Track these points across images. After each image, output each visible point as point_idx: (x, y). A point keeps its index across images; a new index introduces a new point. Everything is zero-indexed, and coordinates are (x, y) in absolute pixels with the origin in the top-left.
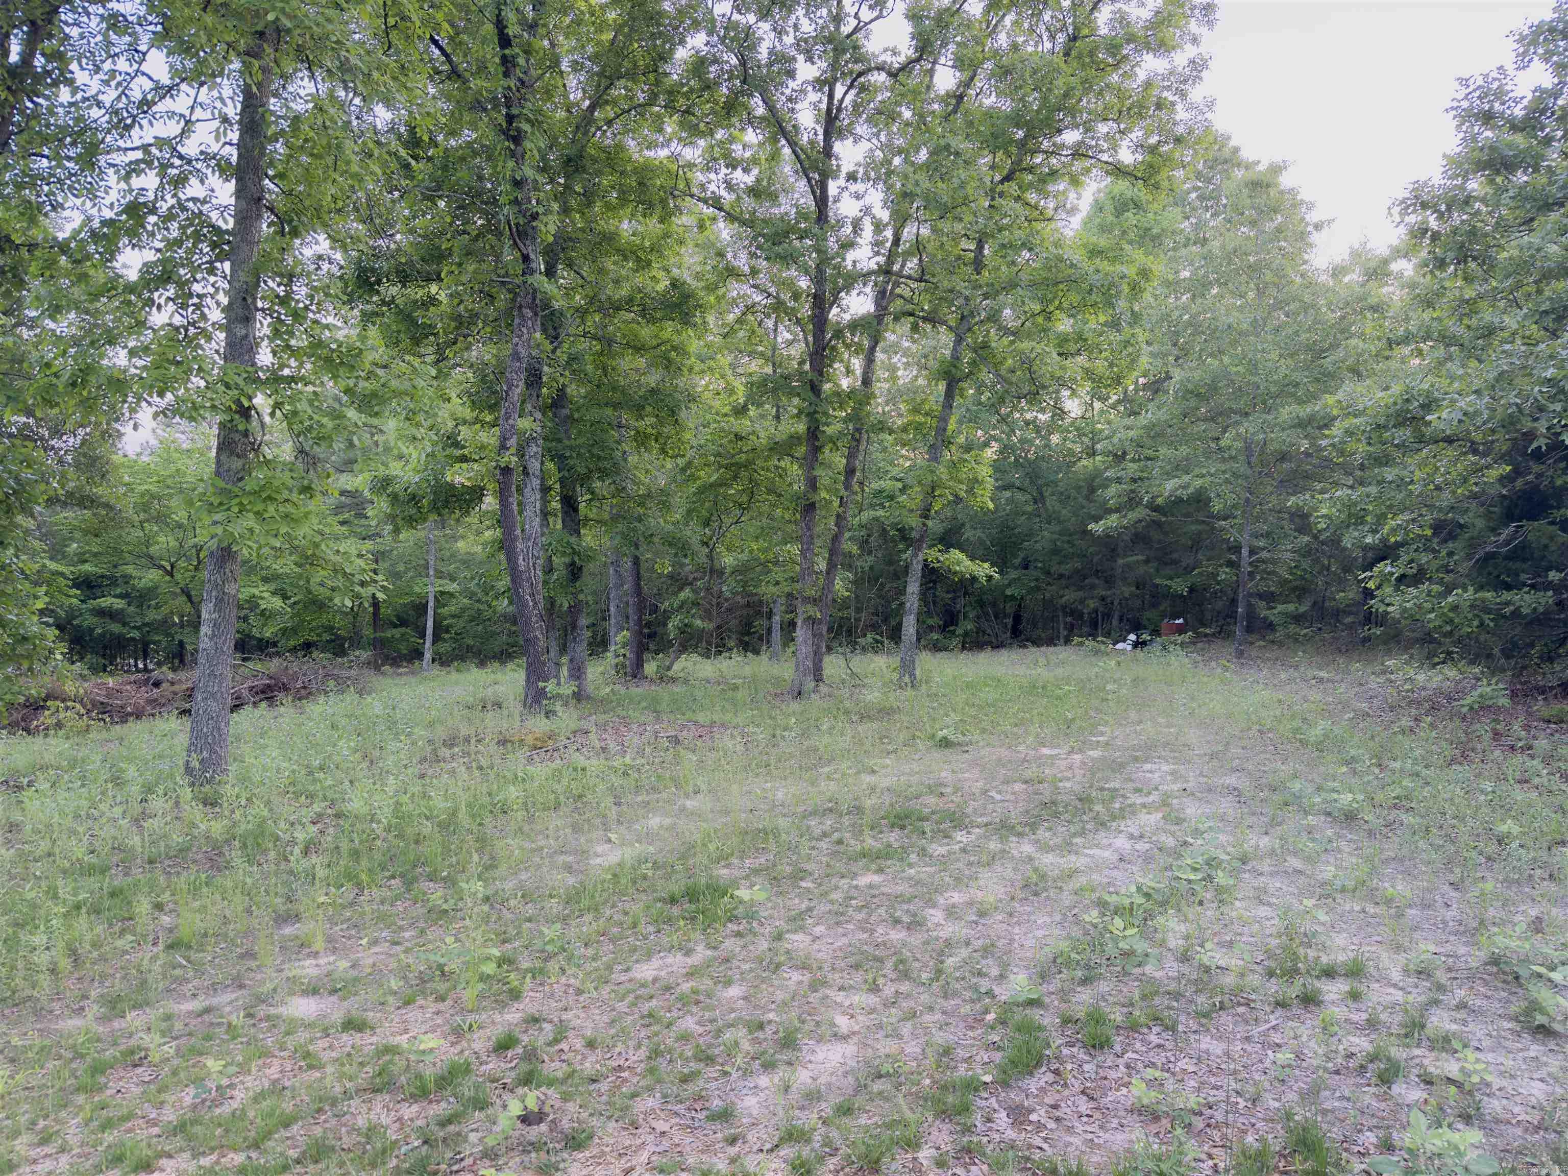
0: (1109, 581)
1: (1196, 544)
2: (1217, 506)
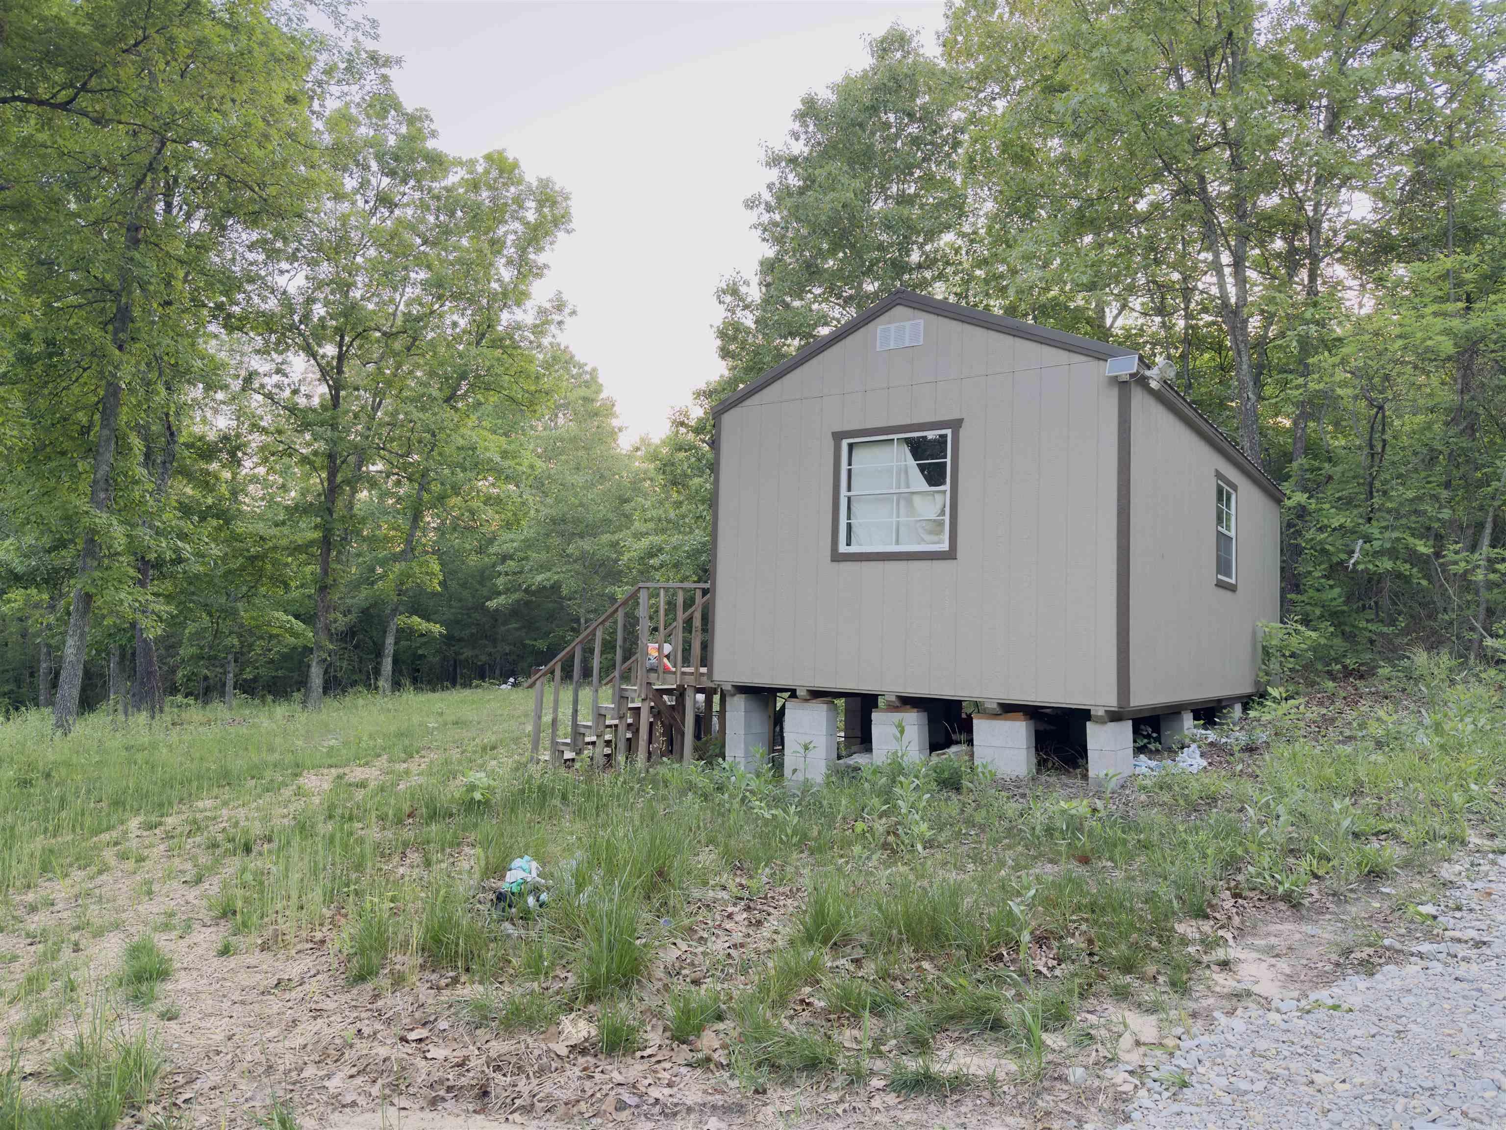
0: (494, 641)
1: (551, 617)
2: (565, 592)
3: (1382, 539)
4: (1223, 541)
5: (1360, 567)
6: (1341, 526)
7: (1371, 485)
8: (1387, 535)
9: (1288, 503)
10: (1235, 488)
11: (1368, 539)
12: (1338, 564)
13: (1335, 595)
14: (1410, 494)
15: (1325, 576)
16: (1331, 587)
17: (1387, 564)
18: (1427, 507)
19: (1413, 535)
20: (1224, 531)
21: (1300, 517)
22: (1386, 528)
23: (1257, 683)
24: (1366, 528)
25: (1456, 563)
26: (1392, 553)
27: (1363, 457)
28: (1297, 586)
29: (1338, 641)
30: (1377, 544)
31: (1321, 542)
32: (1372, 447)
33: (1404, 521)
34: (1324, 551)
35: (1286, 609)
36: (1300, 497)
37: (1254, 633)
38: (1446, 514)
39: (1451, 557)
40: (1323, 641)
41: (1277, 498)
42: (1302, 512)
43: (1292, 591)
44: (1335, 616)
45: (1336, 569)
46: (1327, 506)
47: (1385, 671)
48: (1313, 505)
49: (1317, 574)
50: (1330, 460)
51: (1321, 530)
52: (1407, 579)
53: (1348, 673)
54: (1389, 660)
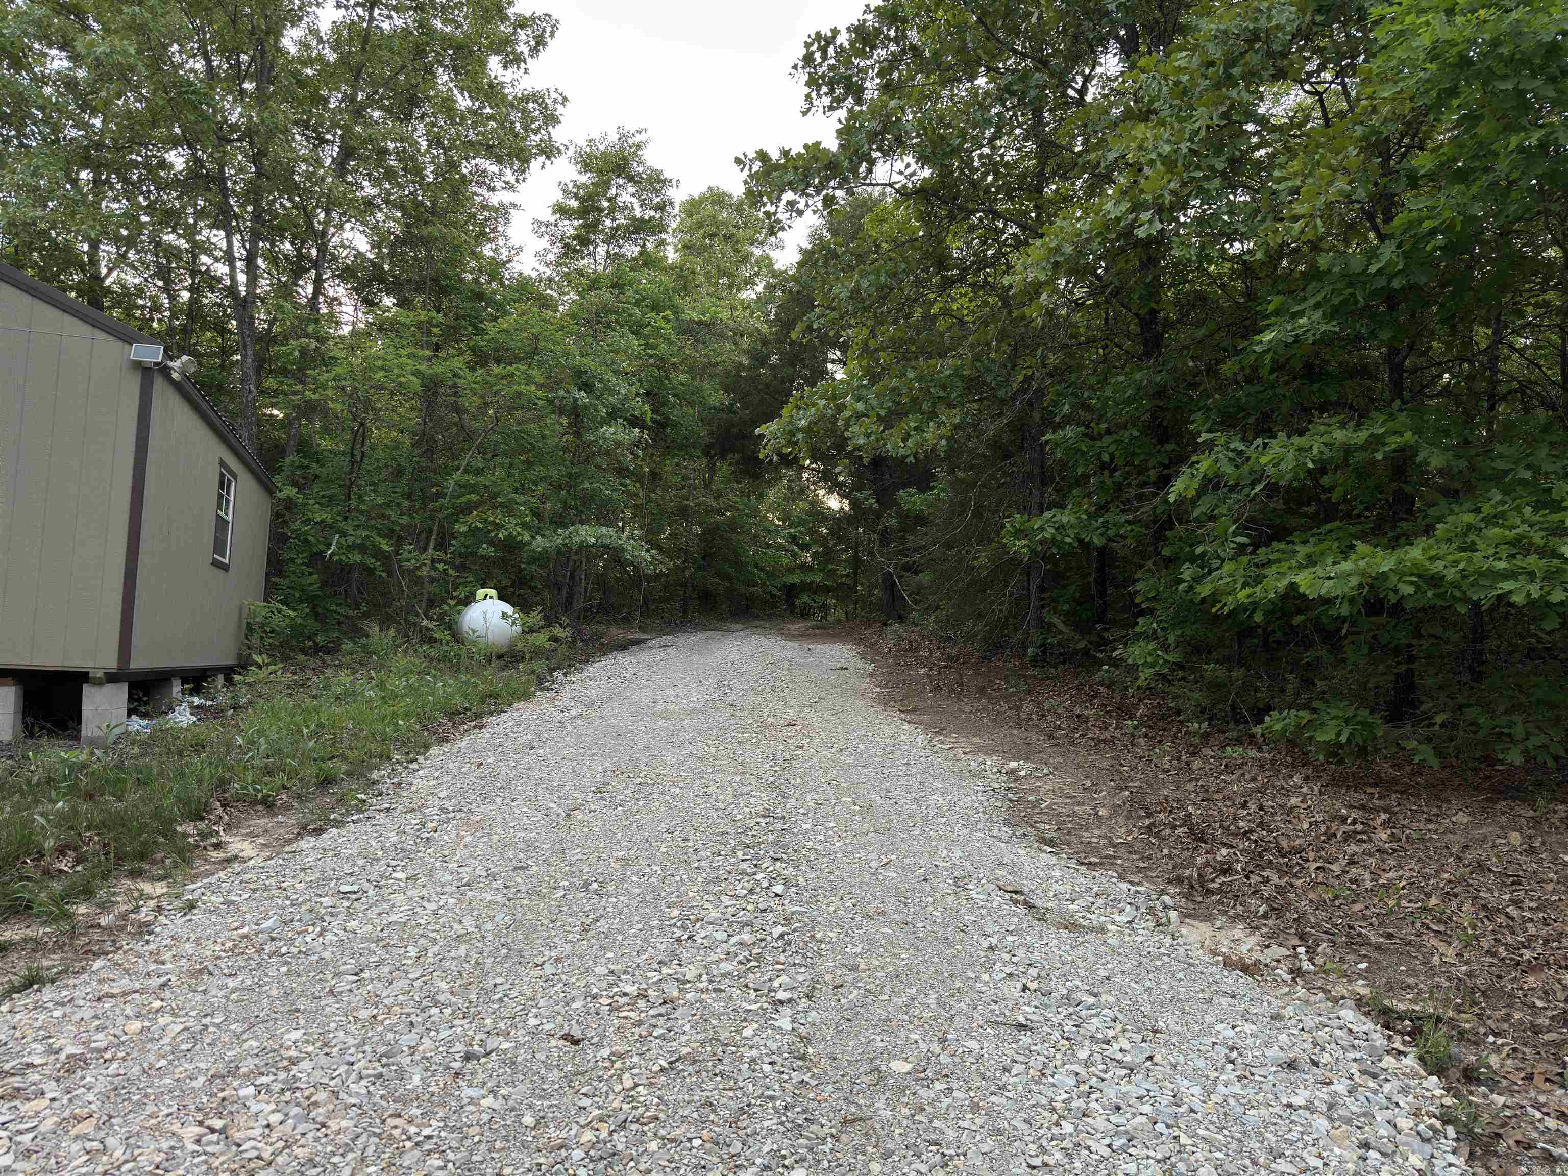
3: (357, 536)
4: (221, 524)
5: (336, 558)
6: (323, 521)
7: (350, 487)
8: (359, 532)
9: (280, 495)
10: (235, 476)
11: (344, 535)
12: (317, 554)
13: (313, 580)
14: (380, 500)
15: (305, 564)
16: (311, 574)
17: (357, 558)
18: (392, 513)
19: (379, 535)
20: (222, 514)
21: (288, 508)
22: (358, 526)
23: (240, 656)
24: (342, 525)
25: (408, 560)
26: (362, 548)
27: (345, 462)
28: (280, 571)
29: (311, 622)
30: (350, 540)
31: (305, 533)
32: (353, 455)
33: (373, 522)
34: (307, 541)
35: (270, 591)
36: (289, 491)
37: (241, 610)
38: (405, 520)
39: (406, 555)
40: (299, 621)
41: (269, 489)
42: (289, 504)
43: (274, 575)
44: (311, 600)
45: (316, 558)
46: (312, 502)
47: (347, 646)
48: (300, 498)
49: (299, 561)
50: (318, 462)
51: (307, 522)
52: (370, 571)
53: (317, 649)
54: (351, 639)
